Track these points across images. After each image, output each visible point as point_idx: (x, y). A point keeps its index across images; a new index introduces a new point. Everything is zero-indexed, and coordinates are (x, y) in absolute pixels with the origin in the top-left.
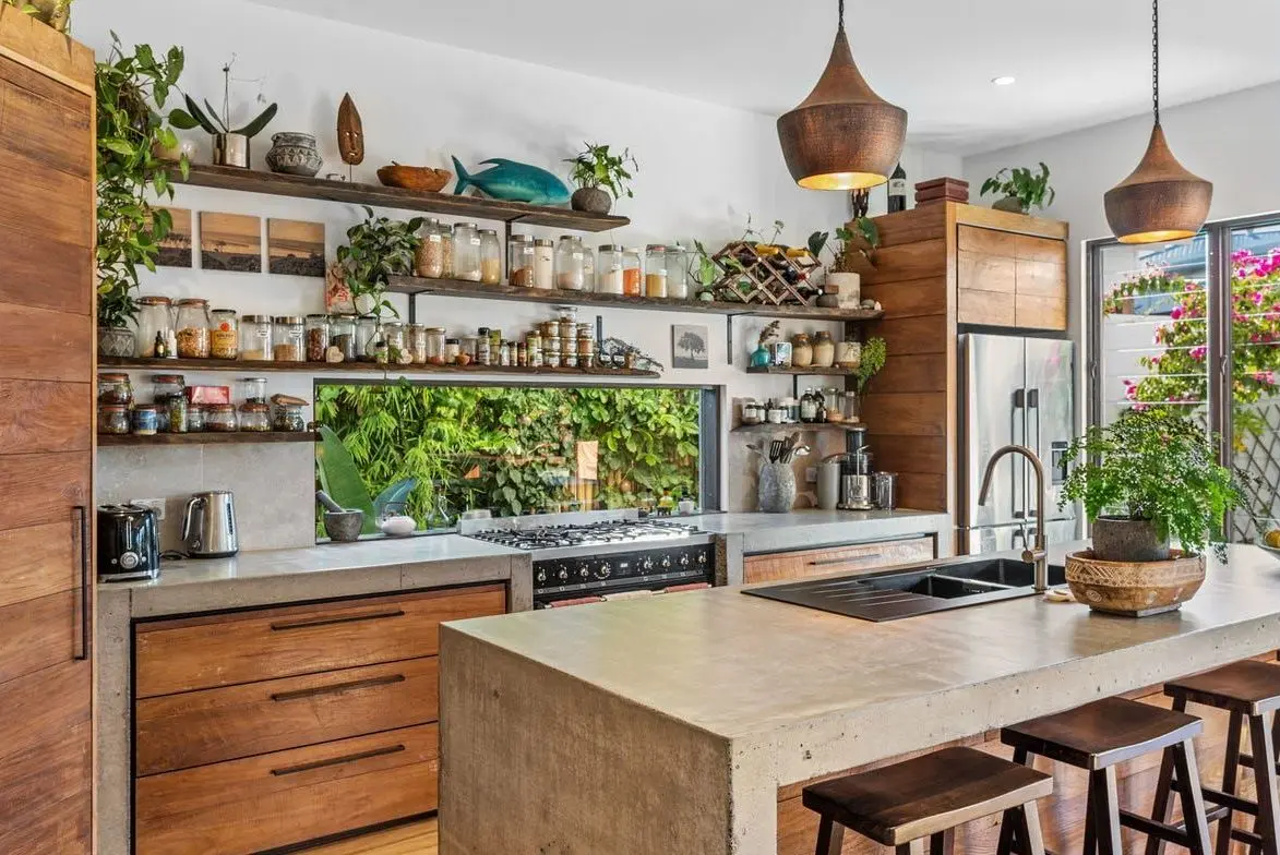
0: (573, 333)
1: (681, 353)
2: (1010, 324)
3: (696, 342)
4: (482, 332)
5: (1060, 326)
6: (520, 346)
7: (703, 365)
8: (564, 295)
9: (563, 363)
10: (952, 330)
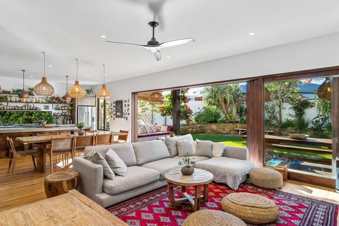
0: (29, 106)
1: (45, 108)
2: (86, 105)
3: (48, 107)
4: (16, 106)
5: (95, 105)
6: (21, 107)
7: (49, 109)
8: (27, 102)
9: (28, 108)
10: (76, 106)
